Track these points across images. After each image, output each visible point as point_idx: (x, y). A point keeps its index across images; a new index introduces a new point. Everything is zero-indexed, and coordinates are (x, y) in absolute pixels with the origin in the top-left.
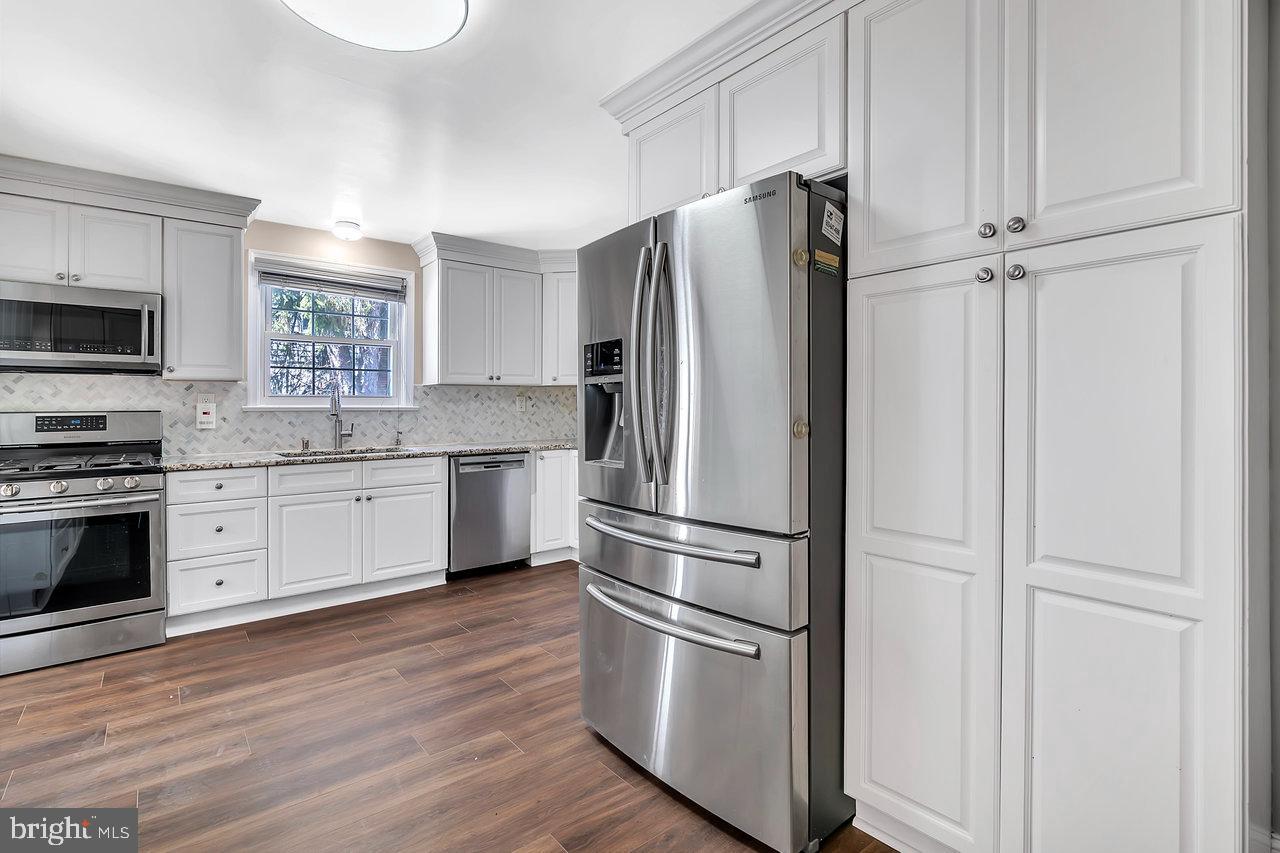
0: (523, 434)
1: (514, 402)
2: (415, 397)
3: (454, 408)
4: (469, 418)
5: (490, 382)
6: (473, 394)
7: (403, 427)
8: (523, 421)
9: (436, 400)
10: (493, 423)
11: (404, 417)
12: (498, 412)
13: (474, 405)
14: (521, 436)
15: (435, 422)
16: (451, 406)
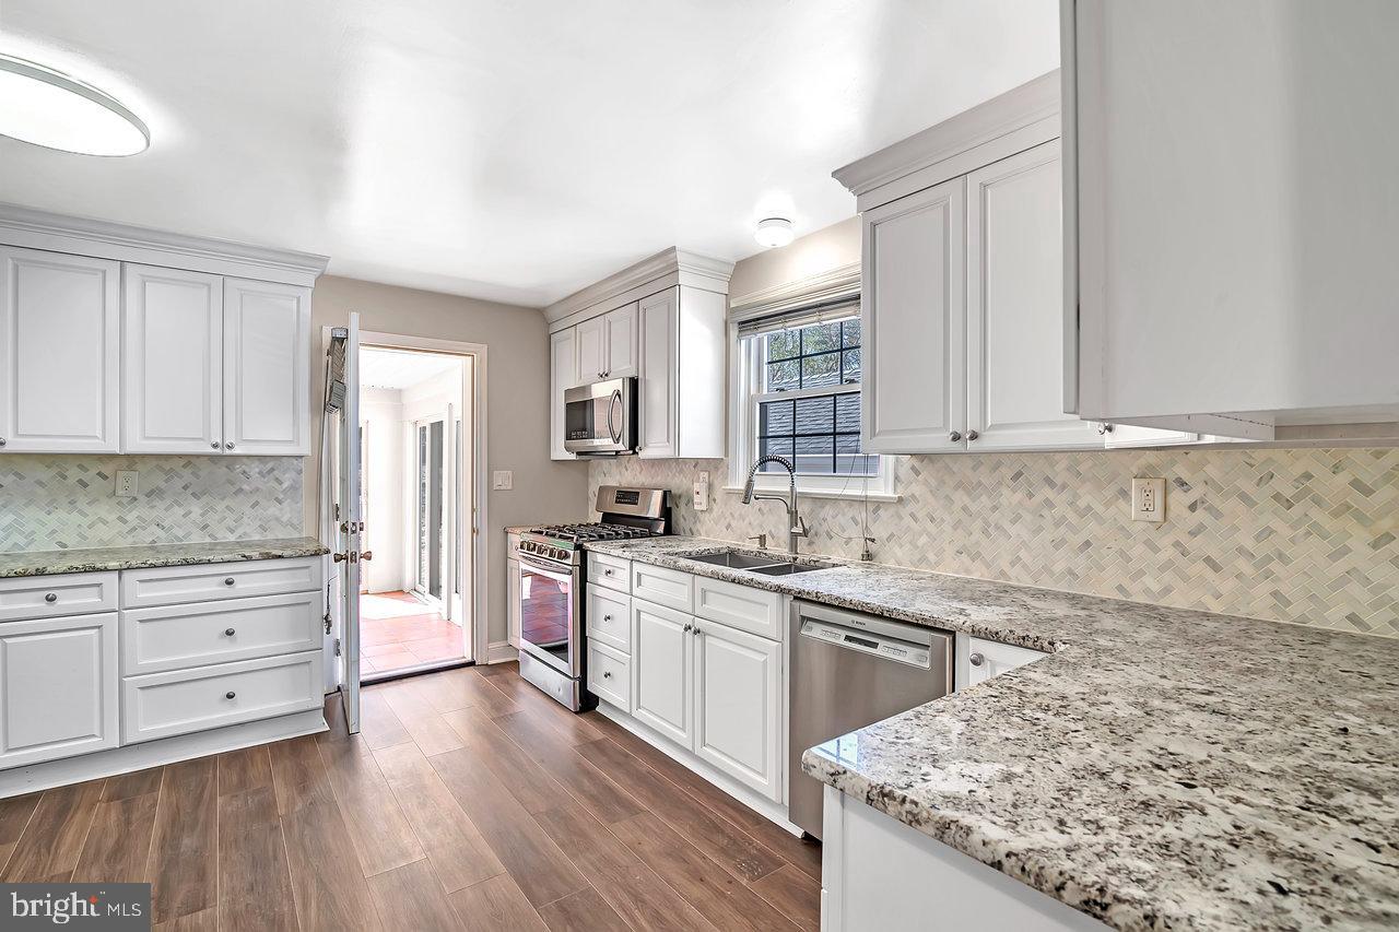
0: (1155, 587)
1: (1124, 493)
2: (897, 478)
3: (966, 500)
4: (998, 527)
5: (957, 447)
6: (1007, 472)
7: (878, 531)
8: (1156, 550)
9: (933, 482)
10: (1058, 544)
11: (881, 512)
12: (1072, 517)
13: (1010, 497)
14: (1147, 591)
15: (931, 527)
16: (961, 498)
